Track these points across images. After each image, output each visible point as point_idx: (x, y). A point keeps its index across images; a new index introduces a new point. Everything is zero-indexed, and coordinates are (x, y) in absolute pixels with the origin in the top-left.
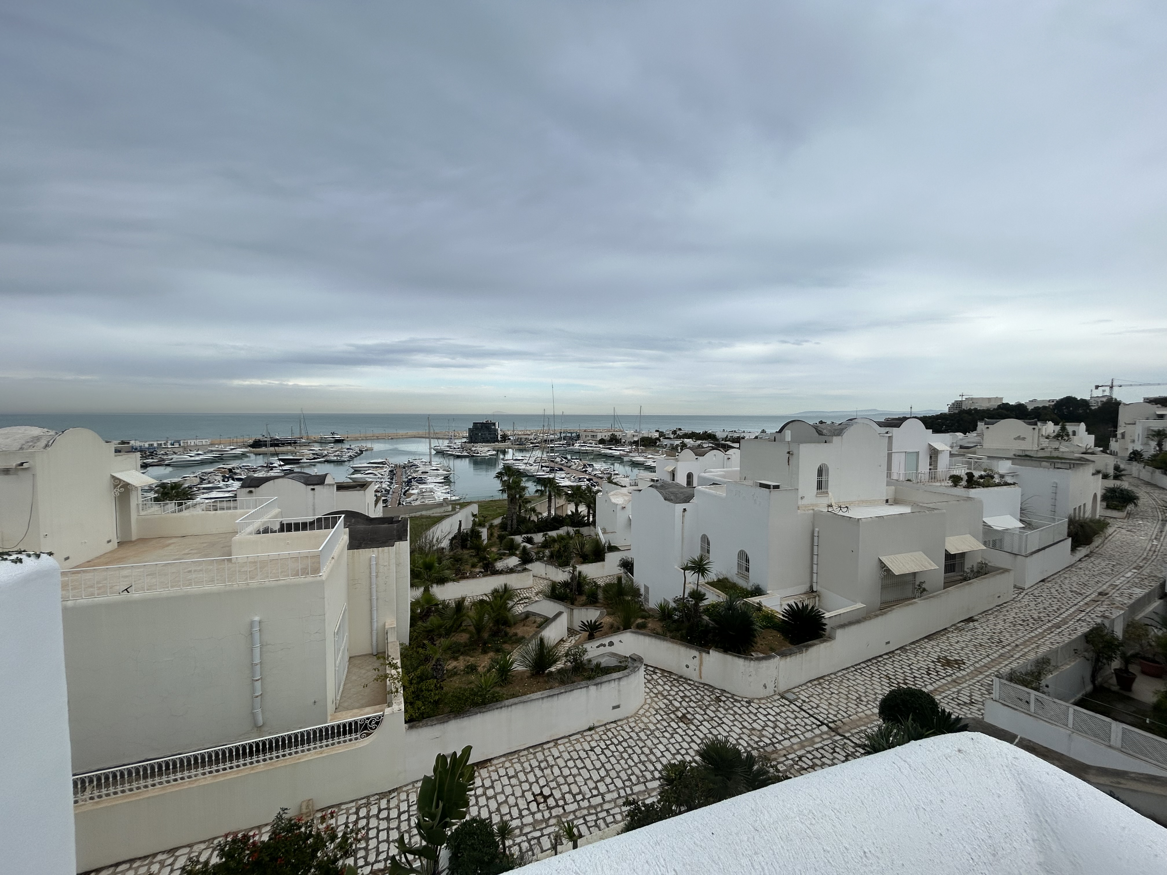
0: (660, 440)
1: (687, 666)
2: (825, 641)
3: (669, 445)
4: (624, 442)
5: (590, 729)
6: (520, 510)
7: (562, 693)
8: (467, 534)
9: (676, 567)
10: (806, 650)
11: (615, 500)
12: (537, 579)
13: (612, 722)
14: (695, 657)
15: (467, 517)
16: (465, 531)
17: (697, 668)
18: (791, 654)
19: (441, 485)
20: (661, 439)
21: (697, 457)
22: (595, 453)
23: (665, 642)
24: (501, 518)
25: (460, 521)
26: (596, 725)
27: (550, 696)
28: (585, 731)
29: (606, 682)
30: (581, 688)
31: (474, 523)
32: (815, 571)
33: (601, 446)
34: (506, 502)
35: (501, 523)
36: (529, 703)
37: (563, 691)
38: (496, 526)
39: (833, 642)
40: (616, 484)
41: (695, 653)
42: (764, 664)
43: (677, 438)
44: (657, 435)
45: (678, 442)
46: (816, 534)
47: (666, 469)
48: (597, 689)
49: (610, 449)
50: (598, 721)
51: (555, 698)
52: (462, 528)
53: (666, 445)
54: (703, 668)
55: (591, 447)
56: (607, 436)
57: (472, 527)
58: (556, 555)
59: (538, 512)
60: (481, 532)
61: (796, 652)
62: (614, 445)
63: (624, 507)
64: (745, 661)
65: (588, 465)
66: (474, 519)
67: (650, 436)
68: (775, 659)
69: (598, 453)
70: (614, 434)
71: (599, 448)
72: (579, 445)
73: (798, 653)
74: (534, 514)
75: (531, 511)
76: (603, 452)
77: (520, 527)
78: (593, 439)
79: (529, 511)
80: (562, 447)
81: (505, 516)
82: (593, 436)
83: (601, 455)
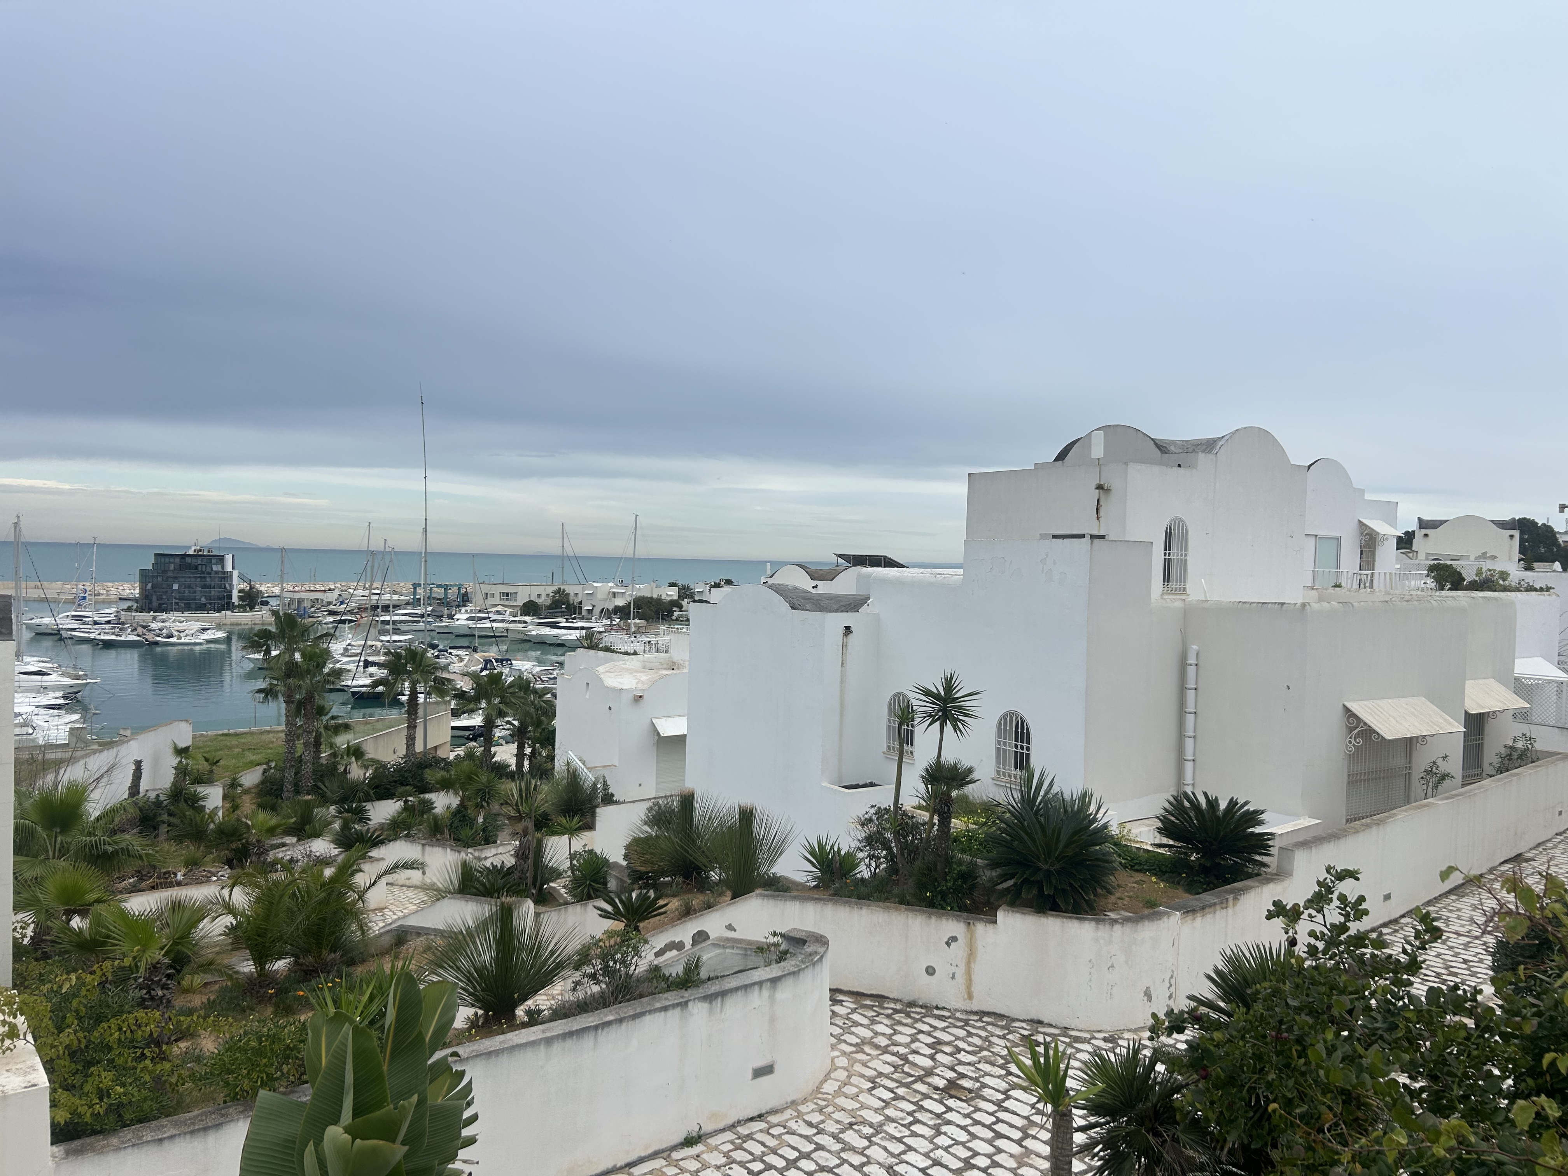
1: (930, 971)
2: (1268, 881)
5: (689, 1142)
6: (318, 752)
7: (609, 1024)
8: (158, 803)
9: (824, 784)
10: (1236, 899)
11: (612, 681)
13: (752, 1119)
14: (954, 939)
15: (156, 761)
16: (152, 795)
17: (960, 972)
18: (1203, 908)
19: (55, 712)
22: (512, 636)
23: (864, 911)
24: (260, 769)
25: (138, 764)
26: (707, 1128)
27: (571, 1034)
28: (674, 1148)
29: (737, 989)
30: (665, 1009)
31: (181, 771)
32: (1189, 755)
33: (527, 618)
35: (263, 782)
36: (504, 1059)
37: (611, 1018)
38: (247, 791)
39: (1286, 883)
41: (952, 926)
42: (1148, 931)
46: (1192, 660)
48: (711, 1010)
49: (554, 625)
50: (713, 1116)
51: (588, 1041)
54: (977, 968)
55: (502, 621)
56: (543, 597)
57: (174, 784)
58: (451, 825)
59: (370, 756)
60: (204, 798)
61: (1215, 904)
62: (562, 616)
63: (640, 697)
64: (1097, 928)
65: (497, 661)
66: (180, 762)
67: (655, 596)
68: (1172, 918)
69: (521, 636)
70: (564, 591)
71: (524, 625)
72: (467, 616)
73: (1218, 907)
74: (359, 763)
75: (348, 755)
76: (534, 633)
77: (322, 787)
78: (507, 603)
79: (342, 757)
80: (419, 622)
81: (273, 765)
82: (507, 594)
83: (530, 641)
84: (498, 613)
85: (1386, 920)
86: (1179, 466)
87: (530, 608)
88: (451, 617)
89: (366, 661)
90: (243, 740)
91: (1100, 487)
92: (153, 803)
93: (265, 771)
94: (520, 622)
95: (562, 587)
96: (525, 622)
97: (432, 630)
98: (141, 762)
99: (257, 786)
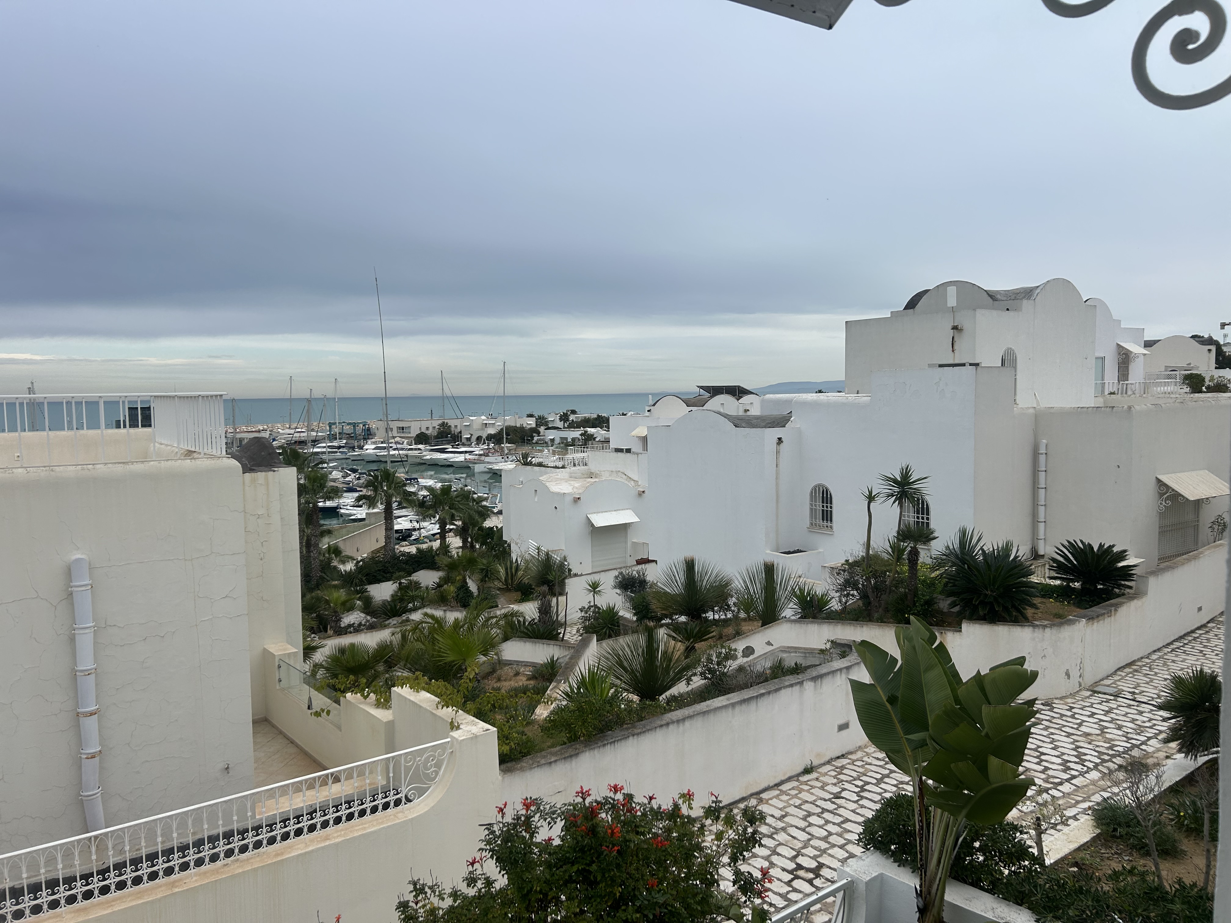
0: (538, 433)
2: (1132, 599)
4: (468, 439)
5: (808, 771)
7: (762, 695)
10: (1116, 610)
11: (555, 488)
13: (838, 758)
18: (1098, 617)
20: (542, 429)
22: (410, 460)
26: (815, 763)
27: (744, 701)
28: (798, 775)
29: (828, 674)
30: (791, 686)
32: (1041, 517)
33: (420, 446)
36: (711, 716)
37: (763, 691)
39: (1144, 599)
40: (540, 465)
43: (569, 427)
44: (531, 423)
45: (576, 434)
46: (1043, 450)
47: (634, 433)
48: (815, 686)
49: (443, 451)
50: (818, 755)
51: (753, 705)
53: (552, 440)
55: (402, 449)
56: (431, 429)
59: (347, 554)
61: (1104, 614)
62: (448, 444)
63: (579, 498)
64: (1034, 631)
67: (518, 425)
68: (1081, 623)
69: (418, 460)
70: (447, 424)
71: (419, 452)
72: (373, 446)
73: (1106, 616)
74: (338, 559)
75: (330, 553)
76: (428, 457)
77: (326, 576)
78: (403, 435)
79: (324, 555)
80: (336, 452)
82: (403, 428)
83: (425, 464)
84: (396, 443)
85: (1199, 625)
86: (1008, 309)
87: (422, 438)
88: (361, 448)
91: (955, 328)
94: (416, 449)
95: (446, 421)
96: (419, 449)
97: (347, 459)
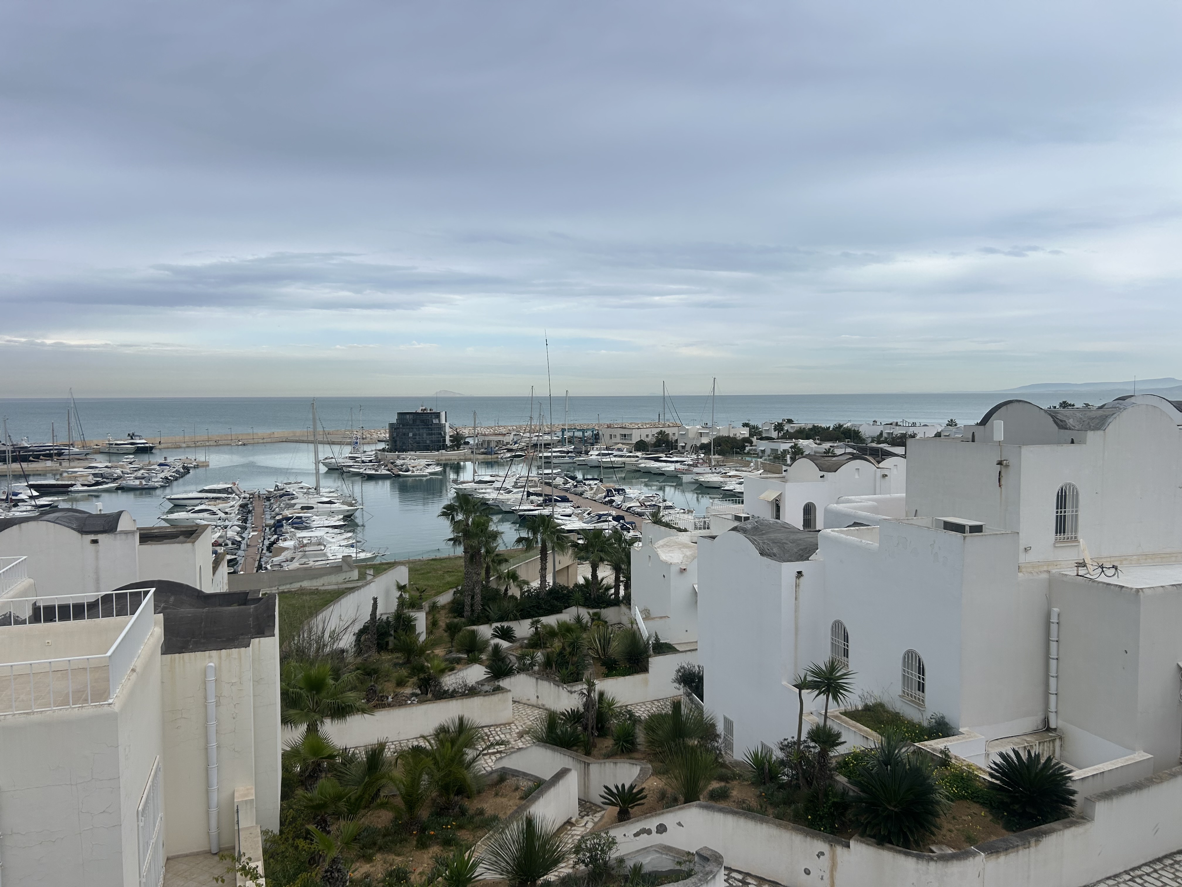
0: (751, 443)
1: (807, 872)
2: (1073, 824)
3: (768, 452)
4: (683, 447)
6: (488, 577)
8: (388, 622)
9: (783, 683)
10: (1037, 841)
11: (665, 556)
12: (521, 707)
14: (822, 854)
15: (387, 593)
16: (384, 617)
17: (827, 876)
18: (1006, 850)
20: (754, 439)
21: (822, 473)
22: (627, 467)
23: (764, 826)
24: (452, 592)
25: (375, 600)
31: (402, 603)
32: (1053, 689)
33: (639, 454)
34: (462, 562)
35: (453, 602)
38: (443, 607)
39: (1088, 826)
40: (667, 525)
41: (821, 846)
42: (956, 868)
43: (783, 438)
44: (745, 432)
45: (786, 446)
46: (1054, 619)
47: (763, 496)
49: (657, 460)
52: (378, 612)
53: (763, 451)
54: (837, 875)
55: (621, 456)
56: (650, 436)
57: (397, 611)
58: (556, 661)
59: (522, 579)
60: (415, 619)
61: (1017, 846)
62: (662, 452)
63: (684, 570)
64: (918, 863)
65: (615, 490)
66: (401, 595)
67: (731, 435)
68: (977, 858)
69: (634, 468)
70: (665, 432)
71: (636, 459)
72: (597, 453)
73: (1020, 848)
74: (515, 584)
75: (508, 578)
76: (643, 465)
77: (488, 609)
78: (624, 442)
79: (505, 579)
80: (565, 457)
81: (460, 588)
82: (625, 435)
83: (640, 471)
84: (619, 450)
86: (1072, 442)
87: (641, 446)
88: (587, 453)
89: (528, 492)
90: (444, 565)
91: (1001, 463)
92: (385, 622)
93: (455, 593)
94: (633, 457)
95: (663, 429)
96: (637, 457)
97: (574, 463)
98: (376, 598)
99: (448, 603)
